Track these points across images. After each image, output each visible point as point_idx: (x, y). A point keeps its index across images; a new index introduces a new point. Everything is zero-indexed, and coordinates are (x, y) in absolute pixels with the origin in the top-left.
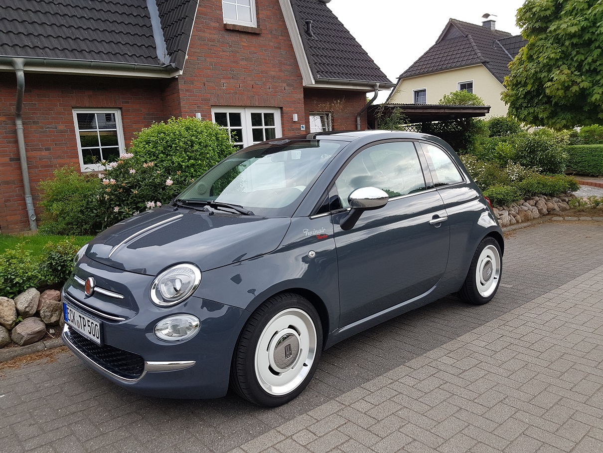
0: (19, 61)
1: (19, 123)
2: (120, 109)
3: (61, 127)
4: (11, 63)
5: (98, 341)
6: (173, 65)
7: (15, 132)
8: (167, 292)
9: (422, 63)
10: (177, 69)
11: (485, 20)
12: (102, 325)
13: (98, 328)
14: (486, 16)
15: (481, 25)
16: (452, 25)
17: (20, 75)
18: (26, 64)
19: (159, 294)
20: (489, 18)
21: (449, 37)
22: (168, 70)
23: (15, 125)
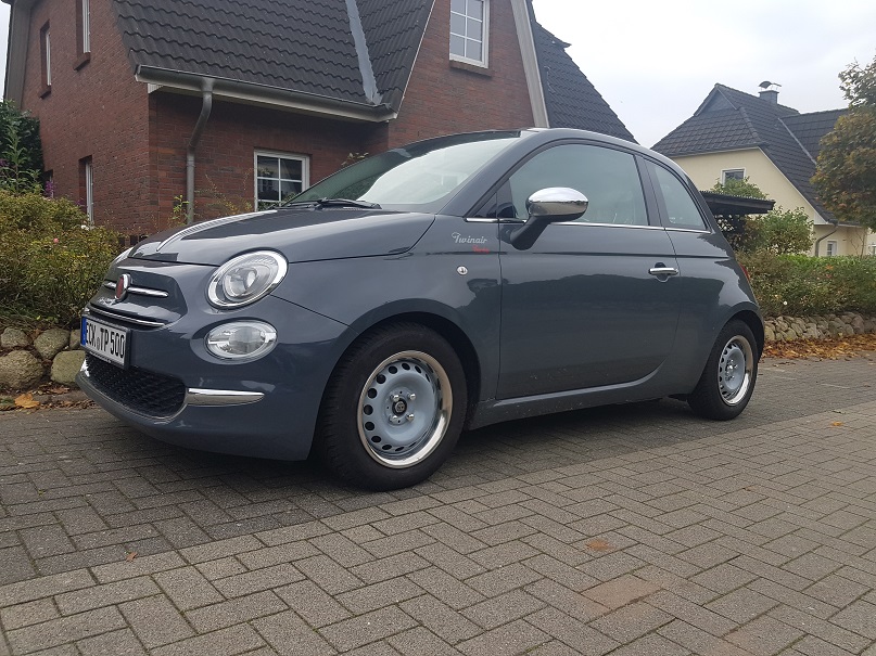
0: (209, 81)
1: (191, 159)
2: (310, 156)
3: (238, 170)
4: (199, 84)
5: (121, 361)
6: (388, 105)
7: (185, 170)
8: (231, 288)
9: (673, 141)
10: (391, 111)
11: (764, 90)
12: (130, 336)
13: (124, 340)
14: (765, 84)
15: (758, 95)
16: (719, 92)
17: (208, 98)
18: (216, 86)
19: (220, 290)
20: (769, 89)
21: (713, 108)
22: (380, 111)
23: (186, 161)
